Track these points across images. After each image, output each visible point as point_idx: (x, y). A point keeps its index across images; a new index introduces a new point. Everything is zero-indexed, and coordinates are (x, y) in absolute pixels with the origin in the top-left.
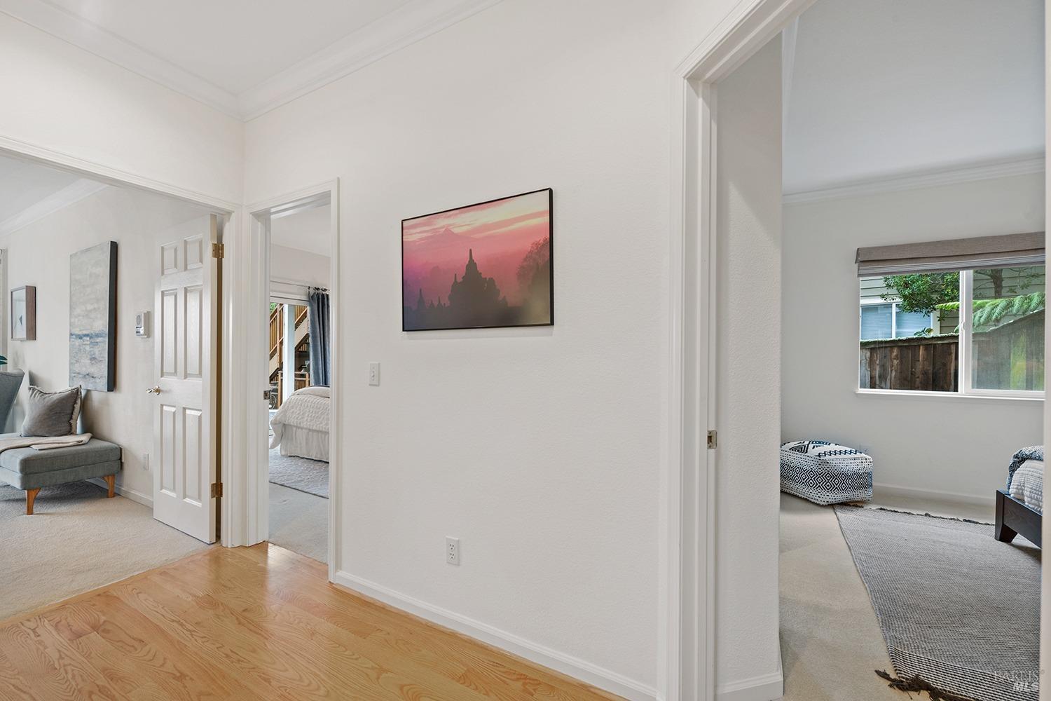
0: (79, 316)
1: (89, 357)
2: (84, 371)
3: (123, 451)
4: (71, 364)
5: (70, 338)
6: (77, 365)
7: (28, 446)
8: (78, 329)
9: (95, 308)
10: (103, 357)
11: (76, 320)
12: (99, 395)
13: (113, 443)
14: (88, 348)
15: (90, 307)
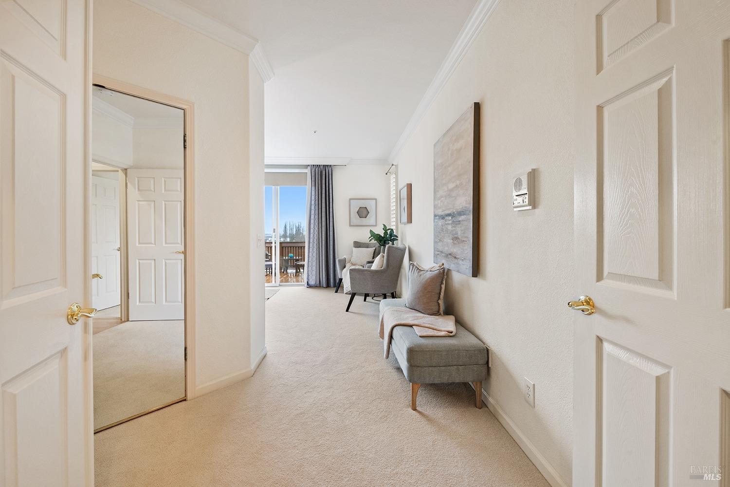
0: (442, 197)
1: (451, 236)
2: (446, 250)
3: (490, 352)
4: (435, 242)
5: (434, 219)
6: (440, 244)
7: (411, 326)
8: (441, 210)
9: (457, 186)
10: (467, 237)
11: (439, 201)
12: (460, 276)
13: (480, 340)
14: (450, 227)
15: (451, 186)
